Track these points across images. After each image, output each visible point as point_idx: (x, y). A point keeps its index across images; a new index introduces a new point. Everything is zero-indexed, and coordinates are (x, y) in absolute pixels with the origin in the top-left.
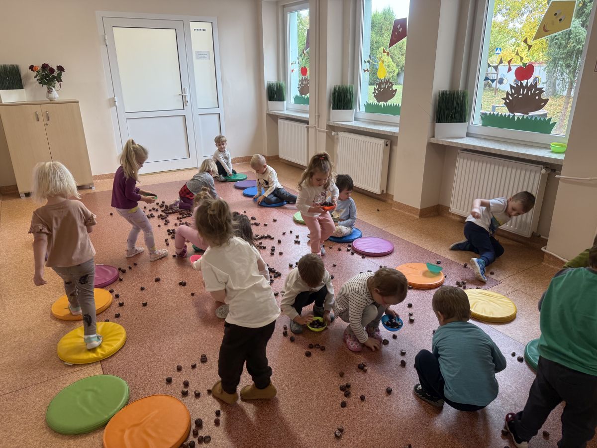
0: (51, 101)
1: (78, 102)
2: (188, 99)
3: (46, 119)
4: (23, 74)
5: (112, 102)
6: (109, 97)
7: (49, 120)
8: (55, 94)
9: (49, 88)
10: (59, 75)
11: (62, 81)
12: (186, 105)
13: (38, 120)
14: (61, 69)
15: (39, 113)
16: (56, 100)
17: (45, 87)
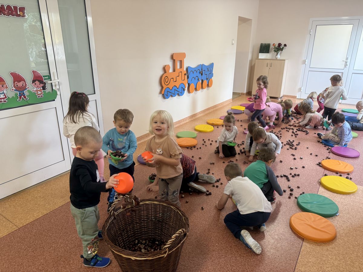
0: (276, 59)
1: (285, 60)
2: (348, 64)
3: (270, 66)
4: (271, 47)
5: (304, 62)
6: (303, 59)
7: (271, 67)
8: (279, 56)
9: (277, 53)
10: (283, 47)
11: (282, 50)
12: (346, 67)
13: (267, 66)
14: (285, 45)
15: (269, 63)
16: (278, 59)
17: (276, 53)
